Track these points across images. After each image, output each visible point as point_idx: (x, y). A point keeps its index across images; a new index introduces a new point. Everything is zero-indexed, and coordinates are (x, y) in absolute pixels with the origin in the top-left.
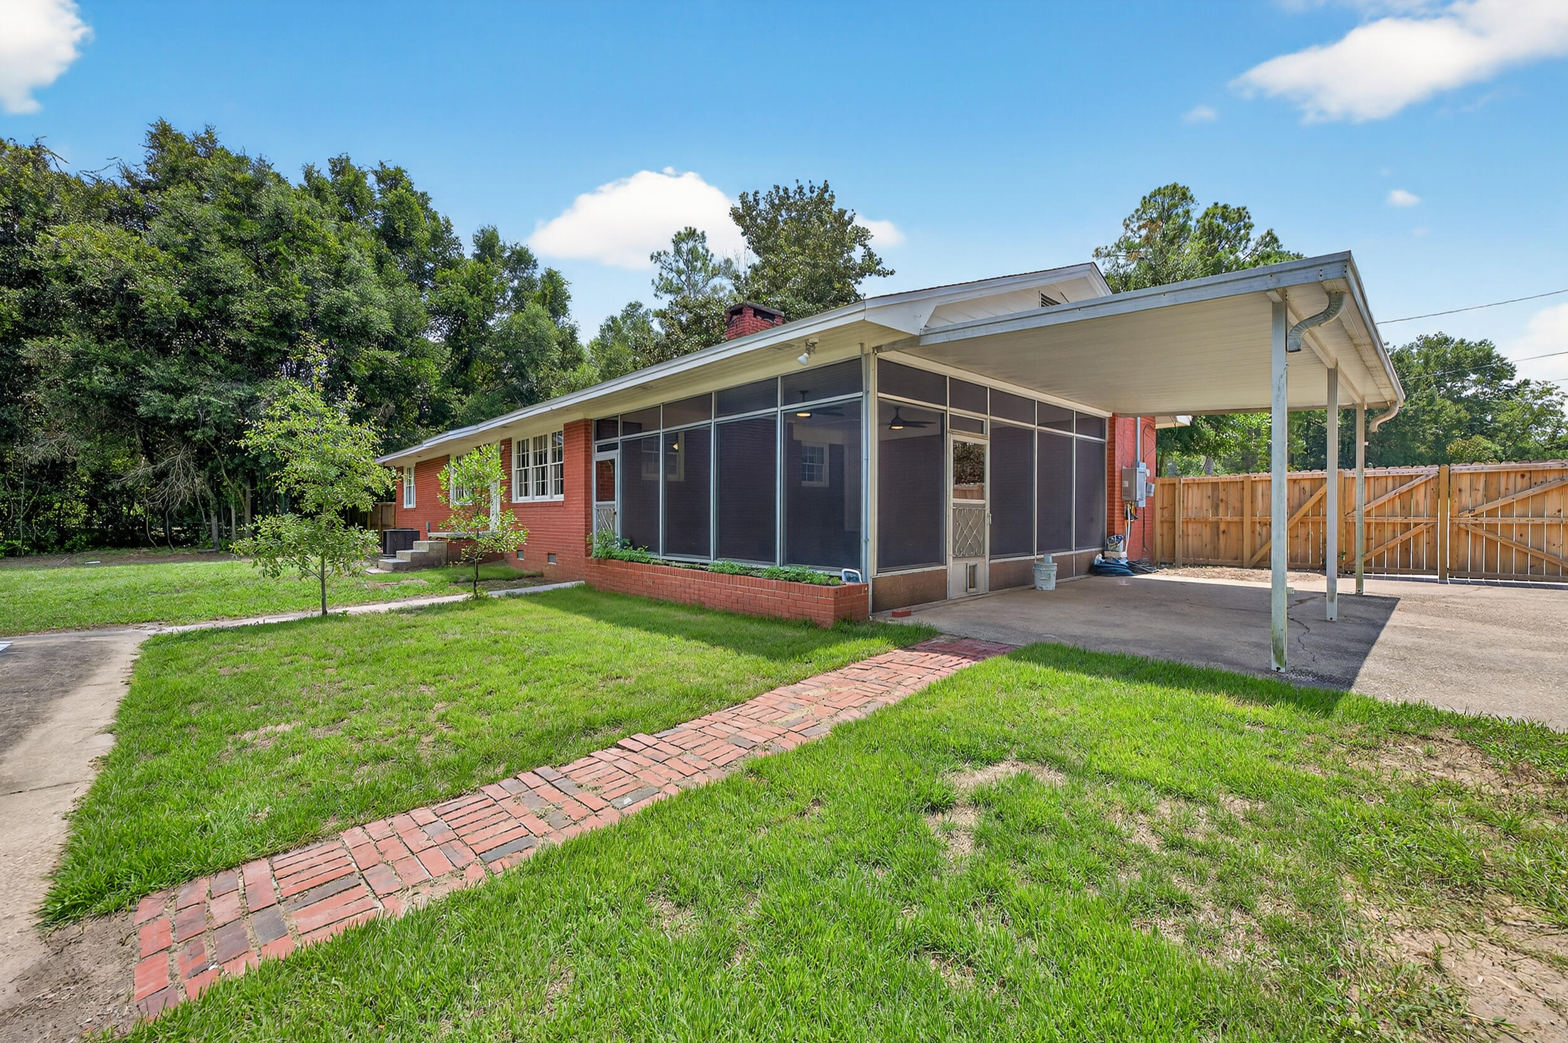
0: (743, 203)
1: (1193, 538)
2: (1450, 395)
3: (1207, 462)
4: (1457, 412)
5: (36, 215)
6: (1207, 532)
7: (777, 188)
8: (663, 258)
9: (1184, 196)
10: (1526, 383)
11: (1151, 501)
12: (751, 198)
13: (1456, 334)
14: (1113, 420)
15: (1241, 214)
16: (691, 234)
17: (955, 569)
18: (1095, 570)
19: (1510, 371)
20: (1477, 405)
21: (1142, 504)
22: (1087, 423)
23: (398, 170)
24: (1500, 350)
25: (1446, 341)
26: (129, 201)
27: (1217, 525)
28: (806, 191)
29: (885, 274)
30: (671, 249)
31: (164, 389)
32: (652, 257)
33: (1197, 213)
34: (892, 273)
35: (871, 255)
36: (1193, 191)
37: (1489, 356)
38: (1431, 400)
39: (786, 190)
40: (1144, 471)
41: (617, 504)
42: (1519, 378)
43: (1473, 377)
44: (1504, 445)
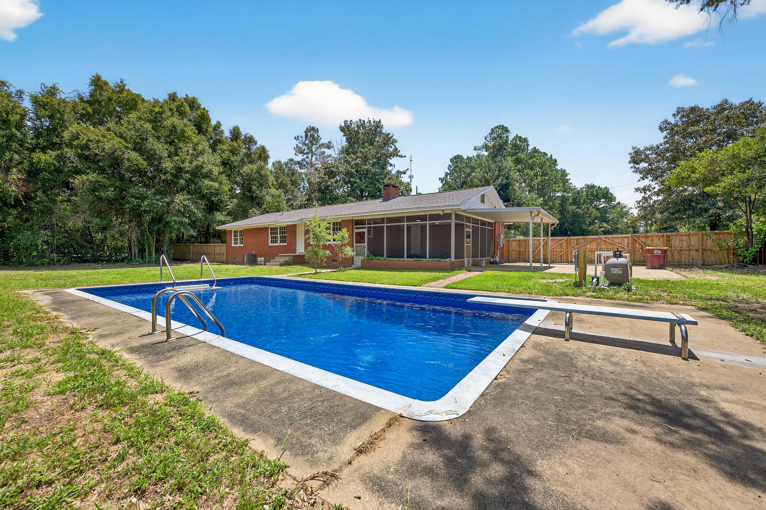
0: (345, 124)
1: (514, 255)
2: (596, 207)
3: (515, 232)
4: (597, 213)
5: (60, 120)
6: (517, 253)
7: (360, 120)
8: (300, 139)
9: (506, 130)
10: (619, 203)
11: (503, 245)
12: (349, 122)
13: (597, 184)
14: (495, 223)
15: (526, 140)
16: (313, 129)
17: (466, 260)
18: (491, 263)
19: (615, 199)
20: (604, 211)
21: (502, 246)
22: (490, 224)
23: (194, 98)
24: (611, 191)
25: (593, 186)
26: (86, 110)
27: (519, 251)
28: (372, 122)
29: (401, 156)
30: (303, 135)
31: (136, 198)
32: (295, 138)
33: (511, 138)
34: (405, 157)
35: (396, 149)
36: (509, 128)
37: (607, 193)
38: (588, 209)
39: (364, 121)
40: (502, 236)
41: (366, 244)
42: (617, 201)
43: (603, 200)
44: (611, 226)
